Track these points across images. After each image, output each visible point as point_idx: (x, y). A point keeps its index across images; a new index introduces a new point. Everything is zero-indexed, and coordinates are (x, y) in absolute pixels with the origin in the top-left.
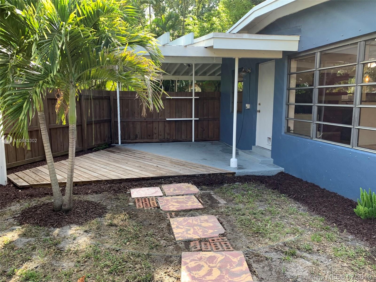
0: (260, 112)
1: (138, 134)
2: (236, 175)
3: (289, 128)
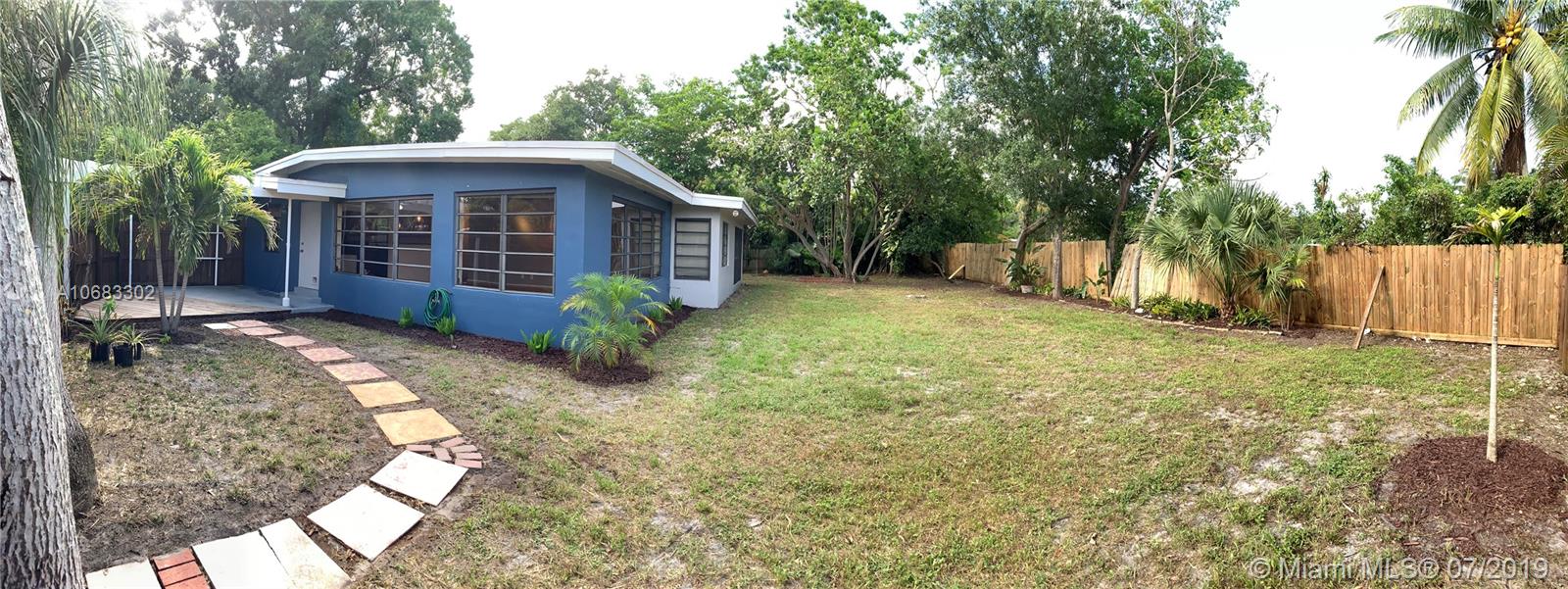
0: (303, 252)
1: (149, 274)
2: (292, 313)
3: (337, 267)
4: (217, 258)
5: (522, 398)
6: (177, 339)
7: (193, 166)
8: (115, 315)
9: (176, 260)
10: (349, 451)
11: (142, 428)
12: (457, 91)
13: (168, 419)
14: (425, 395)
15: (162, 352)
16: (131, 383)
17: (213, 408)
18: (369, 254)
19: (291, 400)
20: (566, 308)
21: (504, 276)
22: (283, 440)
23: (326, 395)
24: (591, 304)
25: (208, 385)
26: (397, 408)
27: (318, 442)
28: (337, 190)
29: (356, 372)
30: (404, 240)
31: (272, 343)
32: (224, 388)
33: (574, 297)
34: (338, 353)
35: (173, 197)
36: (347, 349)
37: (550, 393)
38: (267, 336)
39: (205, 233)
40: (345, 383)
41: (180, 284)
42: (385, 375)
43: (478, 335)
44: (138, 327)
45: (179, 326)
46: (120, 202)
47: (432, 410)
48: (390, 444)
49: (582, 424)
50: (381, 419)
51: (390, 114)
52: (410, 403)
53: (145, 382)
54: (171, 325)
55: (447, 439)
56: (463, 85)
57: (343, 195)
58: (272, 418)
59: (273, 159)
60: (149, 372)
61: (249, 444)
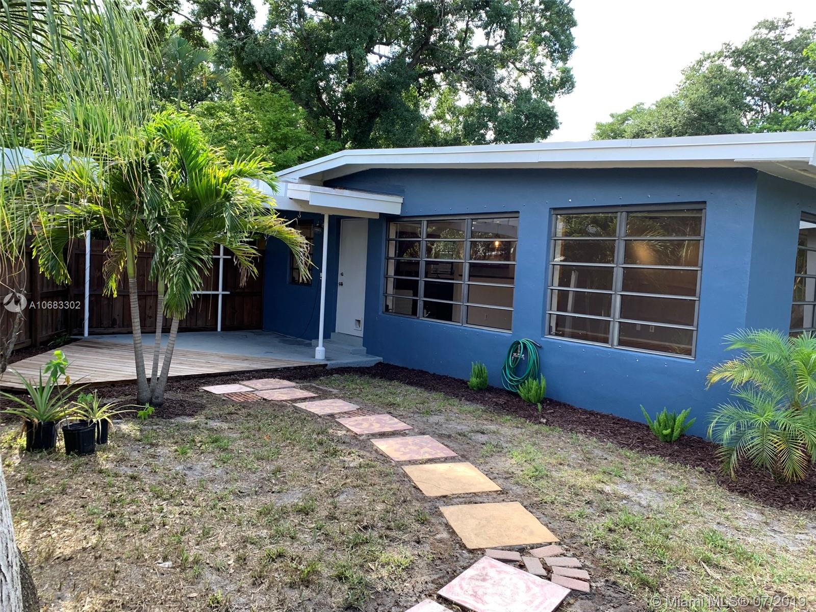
0: (342, 285)
1: (117, 317)
2: (327, 368)
3: (387, 306)
4: (220, 292)
5: (644, 503)
6: (163, 410)
7: (187, 163)
8: (67, 379)
9: (160, 296)
10: (408, 554)
11: (114, 542)
12: (551, 71)
13: (153, 526)
14: (508, 485)
15: (141, 431)
16: (94, 477)
17: (220, 504)
18: (431, 289)
19: (329, 487)
20: (716, 379)
21: (617, 325)
22: (319, 541)
23: (376, 480)
24: (759, 378)
25: (211, 473)
26: (472, 499)
27: (366, 542)
28: (390, 205)
29: (415, 448)
30: (477, 271)
31: (301, 410)
32: (236, 475)
33: (730, 364)
34: (390, 423)
35: (156, 206)
36: (401, 417)
37: (686, 502)
38: (295, 401)
39: (205, 257)
40: (400, 464)
41: (166, 330)
42: (453, 454)
43: (576, 406)
44: (101, 395)
45: (166, 391)
46: (71, 211)
47: (518, 505)
48: (463, 546)
49: (743, 557)
50: (449, 512)
51: (458, 104)
52: (488, 494)
53: (116, 475)
54: (153, 391)
55: (540, 546)
56: (560, 64)
57: (397, 211)
58: (304, 512)
59: (301, 160)
60: (122, 460)
61: (274, 549)
